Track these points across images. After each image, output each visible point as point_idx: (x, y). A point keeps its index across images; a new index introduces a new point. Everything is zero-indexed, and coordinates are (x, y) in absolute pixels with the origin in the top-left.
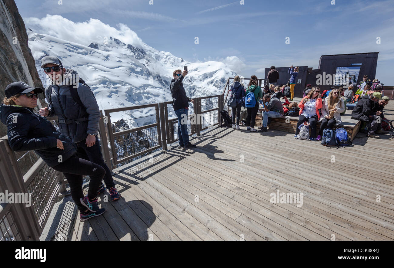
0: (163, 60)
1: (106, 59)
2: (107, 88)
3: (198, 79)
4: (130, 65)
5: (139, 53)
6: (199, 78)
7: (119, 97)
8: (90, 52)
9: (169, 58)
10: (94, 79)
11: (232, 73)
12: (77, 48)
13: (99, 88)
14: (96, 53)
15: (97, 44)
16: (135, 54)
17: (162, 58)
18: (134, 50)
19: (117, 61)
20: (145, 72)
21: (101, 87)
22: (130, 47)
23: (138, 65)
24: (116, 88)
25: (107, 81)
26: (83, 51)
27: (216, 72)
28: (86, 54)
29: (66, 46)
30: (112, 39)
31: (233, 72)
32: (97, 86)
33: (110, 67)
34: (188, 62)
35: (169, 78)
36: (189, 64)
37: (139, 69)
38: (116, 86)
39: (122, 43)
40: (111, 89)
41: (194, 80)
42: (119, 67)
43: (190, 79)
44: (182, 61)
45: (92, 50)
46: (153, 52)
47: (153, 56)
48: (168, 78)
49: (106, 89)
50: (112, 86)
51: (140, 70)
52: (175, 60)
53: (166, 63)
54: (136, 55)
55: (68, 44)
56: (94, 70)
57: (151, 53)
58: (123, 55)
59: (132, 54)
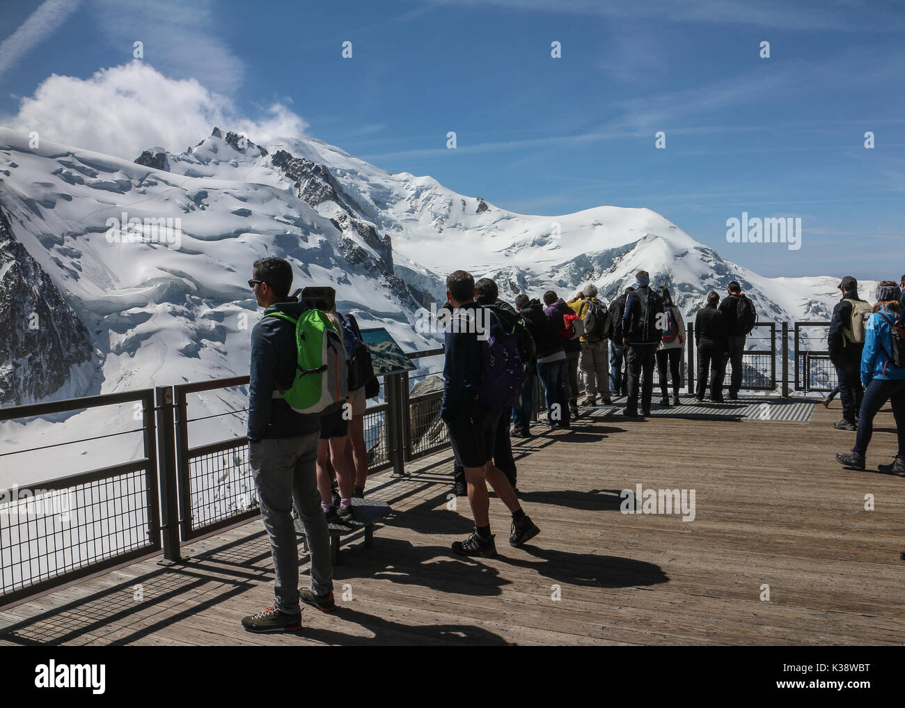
0: (404, 206)
1: (192, 203)
2: (182, 318)
3: (552, 279)
4: (280, 228)
5: (313, 182)
6: (557, 277)
7: (225, 353)
8: (137, 183)
9: (428, 199)
10: (138, 282)
11: (699, 254)
12: (95, 170)
13: (152, 318)
14: (160, 183)
15: (164, 155)
16: (298, 186)
17: (400, 198)
18: (297, 171)
19: (233, 213)
20: (337, 253)
21: (164, 313)
22: (281, 159)
23: (312, 226)
24: (219, 317)
25: (187, 290)
26: (117, 176)
27: (628, 248)
28: (122, 188)
29: (60, 162)
30: (219, 136)
31: (702, 250)
32: (148, 310)
33: (204, 235)
34: (506, 213)
35: (426, 277)
36: (508, 218)
37: (314, 241)
38: (222, 308)
39: (256, 148)
40: (199, 323)
41: (532, 284)
42: (237, 234)
43: (514, 279)
44: (483, 207)
45: (148, 174)
46: (364, 175)
47: (365, 192)
48: (422, 276)
49: (181, 322)
50: (205, 310)
51: (318, 246)
52: (451, 204)
53: (412, 216)
54: (302, 189)
55: (67, 154)
56: (145, 245)
57: (357, 181)
58: (256, 189)
59: (287, 185)
